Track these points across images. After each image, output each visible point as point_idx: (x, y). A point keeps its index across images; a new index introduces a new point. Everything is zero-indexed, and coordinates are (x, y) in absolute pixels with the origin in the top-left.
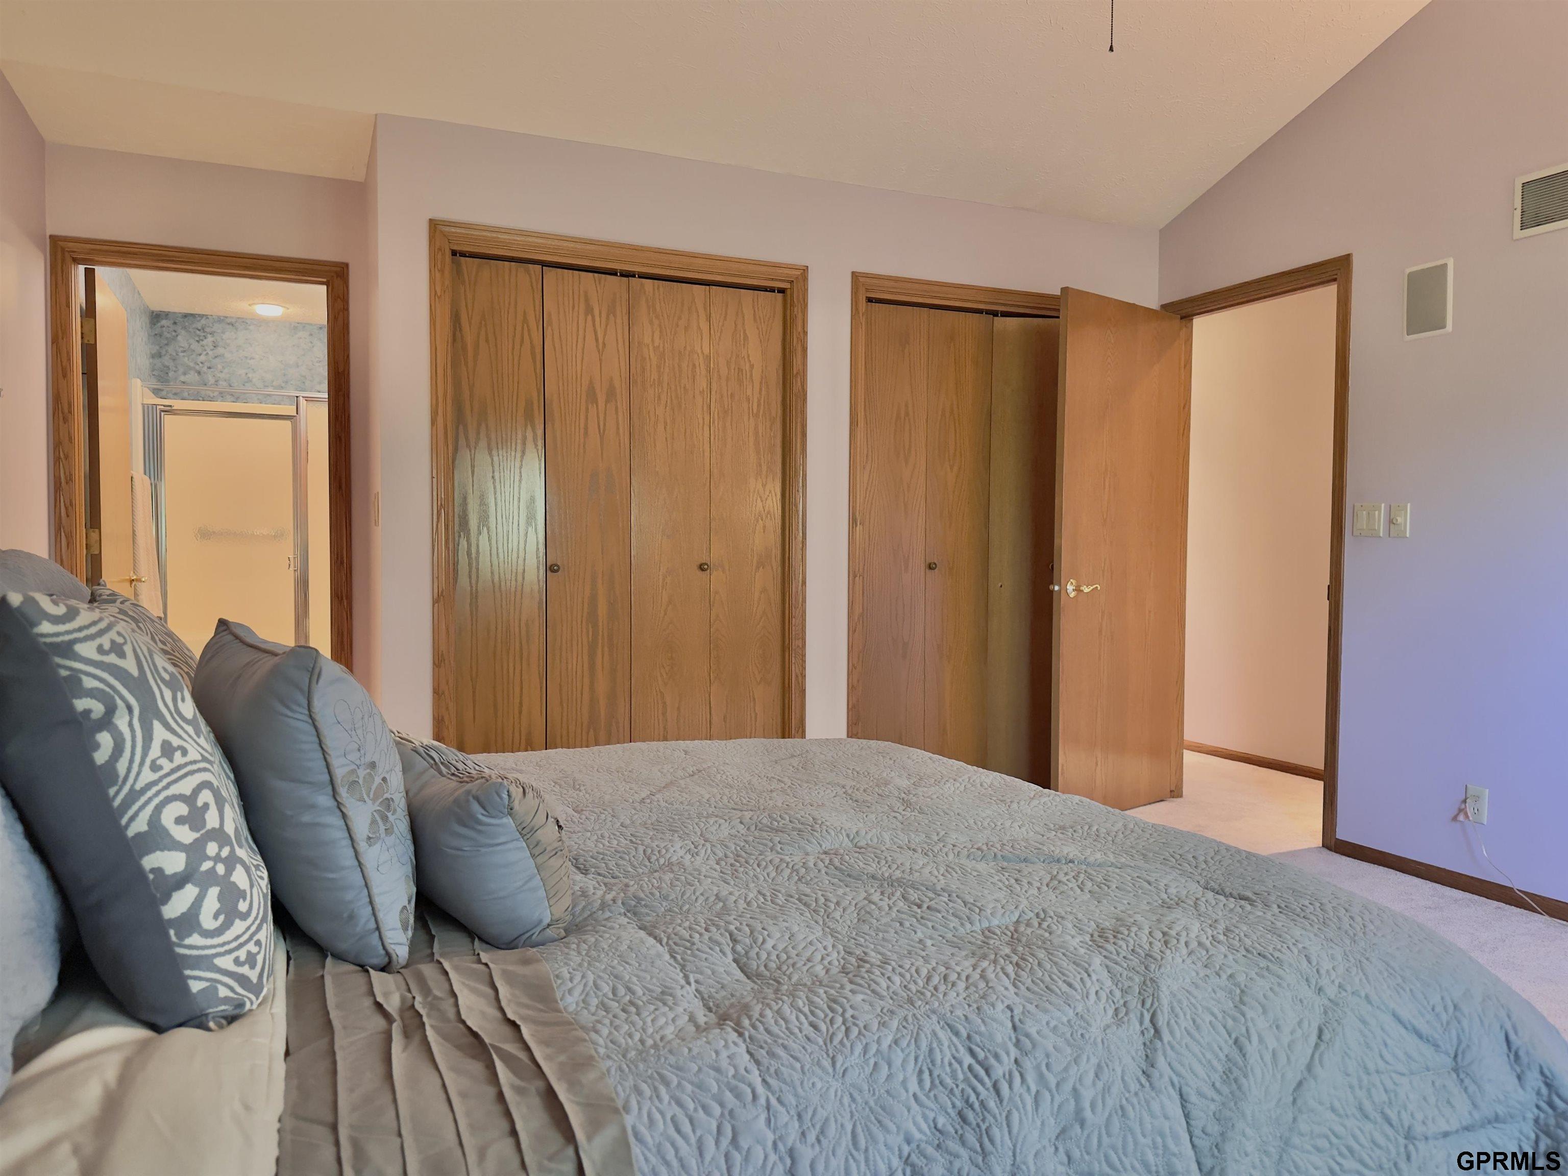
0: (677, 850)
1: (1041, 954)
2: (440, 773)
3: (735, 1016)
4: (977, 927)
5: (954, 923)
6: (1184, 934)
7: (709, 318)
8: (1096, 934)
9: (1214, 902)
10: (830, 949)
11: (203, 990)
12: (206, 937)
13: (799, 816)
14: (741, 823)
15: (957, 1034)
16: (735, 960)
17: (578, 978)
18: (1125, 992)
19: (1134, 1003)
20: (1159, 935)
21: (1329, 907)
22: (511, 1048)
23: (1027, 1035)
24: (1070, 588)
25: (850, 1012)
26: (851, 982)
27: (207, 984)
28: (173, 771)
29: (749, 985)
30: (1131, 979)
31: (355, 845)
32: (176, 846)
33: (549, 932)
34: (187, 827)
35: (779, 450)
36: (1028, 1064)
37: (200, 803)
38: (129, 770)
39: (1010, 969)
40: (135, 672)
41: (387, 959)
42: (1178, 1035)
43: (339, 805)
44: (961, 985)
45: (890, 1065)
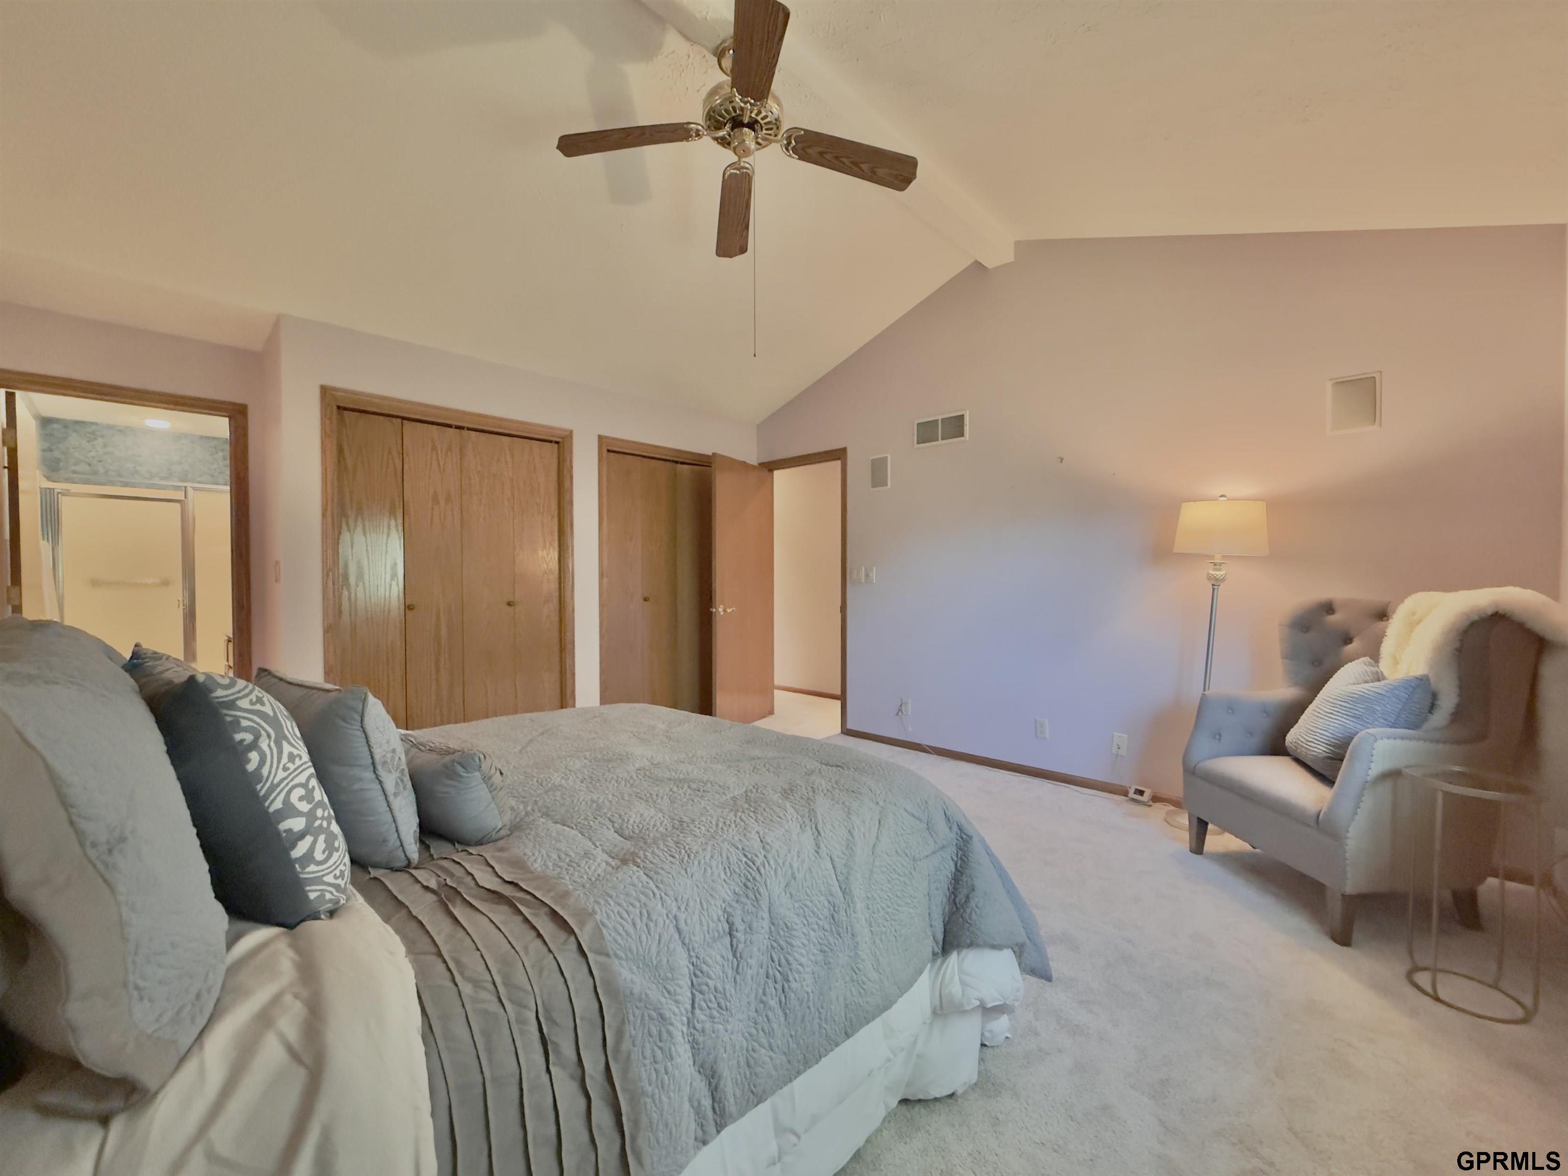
0: (557, 779)
1: (763, 805)
2: (420, 750)
3: (631, 858)
4: (728, 797)
5: (717, 796)
6: (820, 786)
7: (512, 456)
8: (783, 792)
9: (827, 770)
10: (662, 818)
11: (318, 897)
12: (318, 865)
13: (617, 752)
14: (585, 758)
15: (737, 848)
16: (615, 832)
17: (537, 853)
18: (802, 817)
19: (807, 821)
20: (810, 789)
21: (873, 766)
22: (521, 895)
23: (768, 844)
24: (720, 610)
25: (687, 847)
26: (682, 833)
27: (319, 893)
28: (295, 770)
29: (629, 843)
30: (804, 810)
31: (388, 799)
32: (299, 814)
33: (502, 833)
34: (305, 802)
35: (556, 534)
36: (770, 856)
37: (310, 787)
38: (270, 773)
39: (752, 814)
40: (271, 713)
41: (407, 862)
42: (827, 832)
43: (377, 777)
44: (733, 826)
45: (711, 868)
